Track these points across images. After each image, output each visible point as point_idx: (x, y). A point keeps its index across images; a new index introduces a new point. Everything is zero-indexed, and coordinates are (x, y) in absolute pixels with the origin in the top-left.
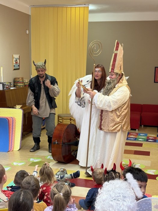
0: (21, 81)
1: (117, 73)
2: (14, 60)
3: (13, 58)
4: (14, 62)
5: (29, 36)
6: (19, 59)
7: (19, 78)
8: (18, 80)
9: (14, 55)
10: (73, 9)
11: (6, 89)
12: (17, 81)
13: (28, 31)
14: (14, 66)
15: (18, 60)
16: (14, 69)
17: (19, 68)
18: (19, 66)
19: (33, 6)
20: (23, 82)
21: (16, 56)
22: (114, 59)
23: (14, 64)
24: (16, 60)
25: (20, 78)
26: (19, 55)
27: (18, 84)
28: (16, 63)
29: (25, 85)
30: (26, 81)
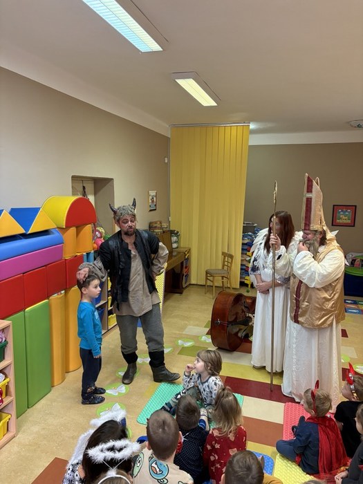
0: (158, 225)
1: (316, 231)
2: (151, 197)
3: (149, 195)
4: (150, 201)
5: (167, 165)
6: (156, 196)
7: (156, 223)
8: (156, 225)
9: (150, 192)
10: (228, 130)
13: (166, 159)
14: (150, 206)
15: (154, 198)
16: (151, 210)
17: (155, 208)
18: (156, 205)
19: (174, 126)
20: (161, 228)
21: (153, 193)
22: (307, 206)
23: (150, 204)
26: (156, 191)
28: (153, 201)
29: (164, 232)
30: (165, 225)
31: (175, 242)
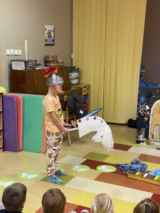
2: (46, 32)
3: (44, 29)
4: (46, 36)
6: (54, 31)
9: (45, 25)
14: (46, 40)
15: (52, 33)
16: (46, 45)
17: (53, 43)
18: (53, 40)
20: (57, 62)
21: (50, 28)
23: (46, 38)
24: (50, 33)
25: (55, 57)
26: (54, 26)
27: (51, 64)
28: (50, 36)
31: (76, 78)
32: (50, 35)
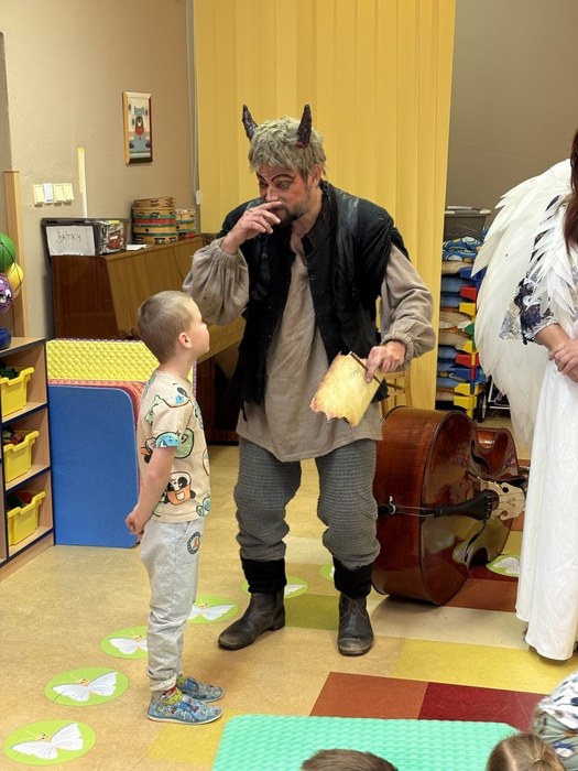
0: (164, 213)
2: (131, 116)
3: (125, 107)
4: (132, 129)
5: (184, 10)
6: (150, 112)
7: (154, 203)
8: (154, 210)
9: (128, 94)
11: (108, 251)
12: (147, 214)
14: (131, 146)
15: (144, 117)
16: (133, 161)
17: (148, 155)
18: (149, 145)
20: (172, 221)
21: (138, 100)
23: (132, 138)
24: (139, 119)
25: (162, 203)
26: (149, 96)
27: (152, 230)
28: (139, 130)
29: (182, 236)
30: (184, 214)
32: (140, 125)
